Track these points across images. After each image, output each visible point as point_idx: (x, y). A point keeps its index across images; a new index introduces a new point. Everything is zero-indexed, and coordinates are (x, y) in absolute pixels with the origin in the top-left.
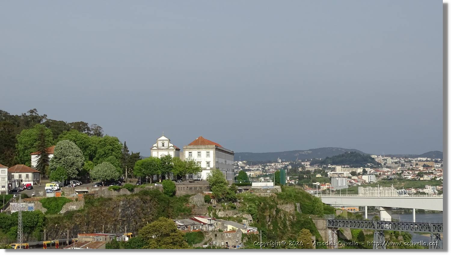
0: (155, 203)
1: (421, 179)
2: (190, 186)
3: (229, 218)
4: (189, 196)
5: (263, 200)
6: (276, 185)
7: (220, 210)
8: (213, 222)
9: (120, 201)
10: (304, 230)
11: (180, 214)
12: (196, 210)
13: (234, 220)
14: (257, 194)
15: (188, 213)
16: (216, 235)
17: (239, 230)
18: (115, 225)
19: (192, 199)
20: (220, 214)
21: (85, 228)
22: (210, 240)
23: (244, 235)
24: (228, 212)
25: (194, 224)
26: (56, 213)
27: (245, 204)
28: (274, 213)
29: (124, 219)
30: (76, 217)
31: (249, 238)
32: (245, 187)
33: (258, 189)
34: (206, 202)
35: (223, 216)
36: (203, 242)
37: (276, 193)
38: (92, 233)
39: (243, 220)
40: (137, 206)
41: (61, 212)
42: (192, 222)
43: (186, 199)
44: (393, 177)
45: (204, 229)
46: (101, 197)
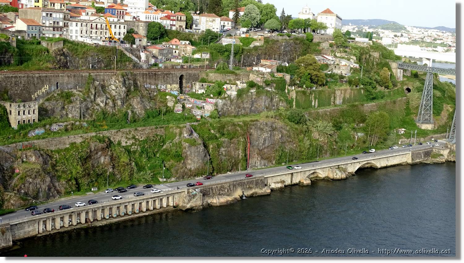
0: (301, 45)
1: (435, 42)
2: (321, 37)
3: (343, 58)
4: (320, 43)
5: (362, 49)
6: (370, 40)
7: (338, 52)
8: (334, 59)
9: (283, 43)
10: (385, 68)
11: (314, 52)
12: (323, 51)
13: (346, 59)
14: (359, 45)
15: (319, 53)
16: (335, 67)
17: (349, 65)
18: (279, 56)
19: (322, 44)
20: (338, 55)
21: (263, 56)
22: (332, 69)
23: (351, 68)
24: (342, 54)
25: (324, 59)
26: (248, 46)
27: (352, 50)
28: (368, 57)
29: (284, 53)
30: (259, 49)
31: (354, 70)
32: (352, 40)
33: (359, 42)
34: (330, 47)
35: (339, 56)
36: (328, 70)
37: (370, 45)
38: (267, 59)
39: (351, 60)
40: (292, 46)
41: (250, 46)
42: (323, 58)
43: (318, 44)
44: (418, 40)
45: (329, 63)
46: (273, 39)
